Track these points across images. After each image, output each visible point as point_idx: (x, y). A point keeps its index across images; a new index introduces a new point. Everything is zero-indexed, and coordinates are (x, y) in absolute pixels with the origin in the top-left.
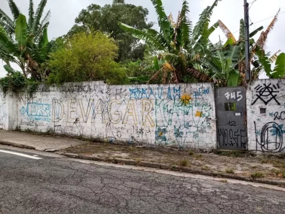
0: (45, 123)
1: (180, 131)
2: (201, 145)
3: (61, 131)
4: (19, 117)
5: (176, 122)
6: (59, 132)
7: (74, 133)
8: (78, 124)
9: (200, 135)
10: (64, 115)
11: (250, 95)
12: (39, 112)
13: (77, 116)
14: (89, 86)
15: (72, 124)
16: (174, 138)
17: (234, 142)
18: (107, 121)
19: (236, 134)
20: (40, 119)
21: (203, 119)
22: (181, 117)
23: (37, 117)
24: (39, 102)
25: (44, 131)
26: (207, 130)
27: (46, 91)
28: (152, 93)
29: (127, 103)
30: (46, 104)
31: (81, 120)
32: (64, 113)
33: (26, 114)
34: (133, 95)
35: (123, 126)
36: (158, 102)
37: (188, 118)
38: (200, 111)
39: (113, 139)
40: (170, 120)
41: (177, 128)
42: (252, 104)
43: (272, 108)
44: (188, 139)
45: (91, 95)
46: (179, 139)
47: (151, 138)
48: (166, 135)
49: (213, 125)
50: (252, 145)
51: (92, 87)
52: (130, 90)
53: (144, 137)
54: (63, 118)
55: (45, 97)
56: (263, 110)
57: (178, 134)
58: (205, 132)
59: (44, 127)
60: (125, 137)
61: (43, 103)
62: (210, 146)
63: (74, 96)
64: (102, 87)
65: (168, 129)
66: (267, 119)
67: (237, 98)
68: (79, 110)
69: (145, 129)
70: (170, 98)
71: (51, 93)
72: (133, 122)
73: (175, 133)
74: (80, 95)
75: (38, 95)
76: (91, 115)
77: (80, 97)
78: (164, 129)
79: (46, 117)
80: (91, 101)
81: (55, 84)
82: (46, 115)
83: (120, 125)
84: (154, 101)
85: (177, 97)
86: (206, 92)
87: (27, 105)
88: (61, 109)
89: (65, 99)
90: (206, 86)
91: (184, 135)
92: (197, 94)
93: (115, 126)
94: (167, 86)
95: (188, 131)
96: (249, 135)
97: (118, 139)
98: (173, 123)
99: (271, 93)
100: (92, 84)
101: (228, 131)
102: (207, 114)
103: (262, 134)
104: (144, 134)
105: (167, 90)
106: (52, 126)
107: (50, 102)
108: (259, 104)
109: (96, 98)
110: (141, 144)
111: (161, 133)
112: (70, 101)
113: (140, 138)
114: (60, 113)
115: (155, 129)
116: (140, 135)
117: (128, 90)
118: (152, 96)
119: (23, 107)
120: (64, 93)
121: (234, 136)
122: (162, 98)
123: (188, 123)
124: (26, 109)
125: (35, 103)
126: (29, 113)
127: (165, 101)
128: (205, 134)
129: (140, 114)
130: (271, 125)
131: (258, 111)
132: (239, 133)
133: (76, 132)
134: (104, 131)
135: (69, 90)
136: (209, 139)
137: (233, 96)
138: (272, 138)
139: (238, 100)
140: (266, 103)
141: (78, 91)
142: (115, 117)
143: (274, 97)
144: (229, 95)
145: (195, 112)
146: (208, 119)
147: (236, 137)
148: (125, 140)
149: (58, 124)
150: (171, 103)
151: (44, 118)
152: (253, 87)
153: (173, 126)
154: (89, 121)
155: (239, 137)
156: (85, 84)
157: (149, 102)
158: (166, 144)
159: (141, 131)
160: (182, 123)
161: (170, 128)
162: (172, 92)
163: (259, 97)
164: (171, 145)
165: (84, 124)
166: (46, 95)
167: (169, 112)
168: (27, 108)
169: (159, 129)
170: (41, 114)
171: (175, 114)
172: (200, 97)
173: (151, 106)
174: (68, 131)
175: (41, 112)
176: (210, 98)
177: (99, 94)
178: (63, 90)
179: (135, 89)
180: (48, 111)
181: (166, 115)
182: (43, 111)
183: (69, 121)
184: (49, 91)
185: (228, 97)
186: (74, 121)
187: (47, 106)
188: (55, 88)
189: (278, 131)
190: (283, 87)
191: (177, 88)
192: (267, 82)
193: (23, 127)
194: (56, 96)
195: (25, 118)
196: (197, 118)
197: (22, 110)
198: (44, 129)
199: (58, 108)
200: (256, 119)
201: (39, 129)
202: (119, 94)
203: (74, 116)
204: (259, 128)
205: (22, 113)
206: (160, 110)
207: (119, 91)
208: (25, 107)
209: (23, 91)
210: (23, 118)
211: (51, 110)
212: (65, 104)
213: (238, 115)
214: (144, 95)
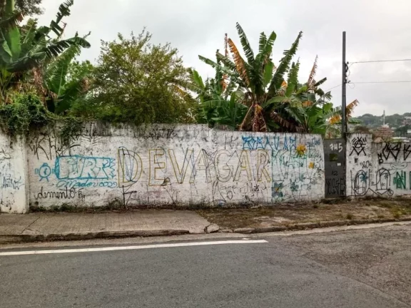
0: (102, 190)
1: (296, 184)
2: (314, 197)
3: (138, 200)
4: (33, 184)
5: (292, 175)
6: (134, 202)
7: (161, 200)
8: (168, 187)
9: (313, 186)
10: (142, 175)
11: (349, 147)
12: (87, 171)
13: (167, 175)
14: (187, 131)
15: (157, 188)
16: (290, 192)
17: (336, 190)
18: (214, 179)
19: (337, 182)
20: (90, 184)
21: (315, 170)
22: (297, 169)
23: (82, 181)
24: (87, 154)
26: (318, 181)
27: (101, 135)
28: (268, 143)
29: (239, 154)
30: (103, 158)
31: (173, 180)
32: (142, 171)
33: (53, 176)
34: (246, 145)
35: (235, 183)
36: (275, 153)
37: (303, 170)
38: (313, 162)
39: (222, 202)
40: (287, 174)
41: (293, 181)
42: (350, 155)
43: (362, 158)
44: (304, 193)
45: (190, 143)
46: (295, 192)
47: (267, 196)
48: (283, 190)
49: (323, 175)
50: (349, 192)
51: (191, 133)
52: (243, 138)
53: (260, 195)
54: (141, 179)
55: (100, 146)
56: (356, 160)
57: (294, 188)
58: (317, 183)
59: (101, 197)
60: (238, 198)
61: (95, 155)
62: (320, 196)
63: (160, 144)
64: (207, 133)
65: (284, 183)
66: (358, 168)
67: (339, 149)
68: (169, 166)
69: (261, 185)
70: (286, 148)
71: (114, 139)
72: (246, 178)
73: (291, 188)
74: (172, 144)
75: (83, 143)
76: (189, 172)
77: (171, 146)
78: (281, 184)
79: (104, 181)
80: (190, 152)
81: (122, 124)
82: (104, 176)
83: (231, 183)
84: (270, 153)
85: (293, 148)
86: (317, 143)
87: (54, 160)
88: (135, 165)
89: (144, 149)
90: (318, 137)
91: (300, 188)
92: (310, 145)
93: (224, 184)
94: (284, 136)
95: (303, 183)
96: (347, 183)
97: (228, 201)
98: (289, 177)
99: (361, 145)
100: (191, 129)
101: (332, 181)
102: (318, 166)
103: (355, 181)
104: (260, 191)
105: (283, 140)
106: (119, 193)
107: (113, 155)
108: (354, 155)
109: (198, 149)
110: (256, 203)
111: (277, 188)
112: (153, 152)
113: (255, 197)
114: (134, 173)
115: (271, 184)
116: (255, 194)
117: (240, 139)
118: (268, 147)
119: (45, 165)
120: (143, 140)
121: (335, 185)
122: (279, 148)
123: (303, 175)
124: (52, 167)
125: (76, 156)
126: (62, 175)
127: (282, 152)
128: (316, 185)
129: (255, 168)
130: (360, 172)
131: (354, 160)
132: (339, 182)
133: (167, 198)
134: (210, 192)
135: (151, 135)
136: (319, 191)
137: (336, 148)
138: (361, 184)
139: (340, 151)
140: (358, 154)
141: (167, 138)
142: (224, 174)
143: (363, 149)
144: (333, 147)
145: (308, 164)
146: (319, 170)
147: (337, 185)
148: (237, 202)
149: (130, 190)
150: (287, 155)
151: (101, 181)
152: (351, 140)
153: (289, 179)
154: (187, 180)
155: (340, 185)
156: (179, 127)
157: (265, 154)
158: (283, 200)
159: (257, 189)
160: (298, 176)
161: (286, 182)
162: (289, 141)
163: (354, 149)
164: (287, 200)
165: (178, 187)
166: (104, 143)
167: (286, 164)
168: (57, 166)
169: (276, 184)
170: (92, 175)
171: (291, 166)
172: (313, 148)
173: (267, 158)
174: (153, 199)
175: (90, 172)
176: (320, 149)
177: (201, 143)
178: (140, 135)
179: (249, 137)
180: (108, 170)
181: (282, 168)
182: (96, 170)
183: (152, 182)
184: (110, 135)
185: (332, 148)
186: (162, 182)
187: (105, 162)
188: (123, 131)
189: (365, 178)
190: (368, 141)
191: (293, 138)
192: (360, 136)
193: (47, 203)
194: (124, 145)
195: (52, 184)
196: (310, 170)
197: (43, 169)
198: (100, 202)
199: (130, 164)
200: (352, 168)
201: (88, 201)
202: (230, 143)
203: (160, 174)
204: (354, 176)
205: (43, 175)
206: (277, 162)
207: (229, 140)
208: (52, 163)
209: (42, 134)
210: (45, 185)
211: (116, 167)
212: (144, 157)
213: (339, 164)
214: (259, 145)
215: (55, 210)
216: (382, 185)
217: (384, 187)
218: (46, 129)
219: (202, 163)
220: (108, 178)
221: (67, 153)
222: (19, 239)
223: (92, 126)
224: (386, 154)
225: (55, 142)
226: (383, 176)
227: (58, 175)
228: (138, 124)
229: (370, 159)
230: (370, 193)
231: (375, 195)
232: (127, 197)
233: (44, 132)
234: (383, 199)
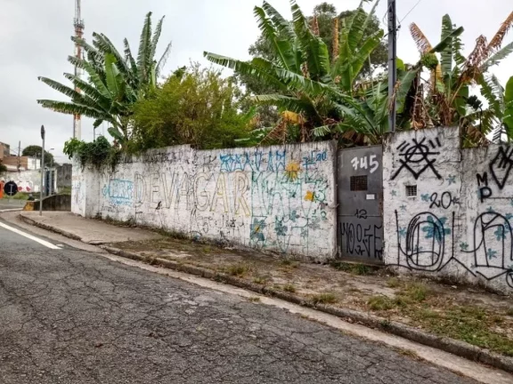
0: (126, 207)
1: (283, 224)
2: (312, 250)
3: (142, 220)
4: (101, 200)
5: (279, 210)
6: (140, 222)
7: (155, 223)
8: (160, 210)
9: (311, 232)
10: (146, 197)
11: (389, 162)
13: (160, 199)
14: (174, 154)
15: (154, 211)
16: (274, 235)
17: (363, 248)
18: (192, 206)
19: (368, 233)
20: (121, 202)
21: (316, 205)
22: (285, 201)
23: (119, 200)
24: (121, 179)
25: (125, 220)
26: (321, 224)
27: (128, 162)
28: (248, 161)
29: (216, 178)
30: (128, 181)
31: (163, 204)
32: (146, 194)
33: (107, 195)
34: (224, 166)
35: (211, 214)
36: (256, 175)
37: (296, 203)
38: (312, 190)
39: (198, 234)
40: (271, 207)
41: (280, 219)
42: (393, 178)
43: (427, 185)
44: (294, 239)
45: (176, 166)
46: (281, 237)
47: (244, 236)
48: (264, 231)
49: (331, 215)
50: (391, 255)
51: (177, 155)
52: (221, 158)
53: (236, 234)
54: (145, 202)
55: (127, 171)
56: (411, 190)
57: (281, 230)
58: (318, 227)
59: (125, 214)
60: (213, 233)
61: (125, 179)
62: (324, 252)
63: (157, 168)
64: (188, 154)
65: (268, 221)
66: (418, 206)
67: (370, 167)
68: (162, 190)
69: (239, 220)
70: (270, 169)
71: (134, 165)
72: (223, 209)
73: (276, 229)
74: (164, 167)
75: (120, 168)
76: (174, 198)
77: (164, 170)
78: (262, 221)
79: (128, 200)
80: (176, 176)
81: (139, 152)
82: (127, 196)
83: (207, 214)
84: (250, 175)
85: (281, 167)
86: (322, 157)
87: (109, 182)
88: (143, 188)
89: (148, 173)
90: (322, 147)
91: (288, 232)
92: (309, 161)
93: (201, 214)
94: (268, 150)
95: (294, 225)
96: (386, 236)
97: (204, 235)
98: (275, 212)
99: (425, 155)
100: (177, 150)
101: (355, 227)
102: (322, 197)
103: (409, 235)
104: (236, 228)
105: (267, 157)
106: (133, 213)
107: (132, 180)
108: (405, 178)
109: (181, 172)
110: (232, 245)
111: (258, 227)
112: (153, 176)
113: (231, 235)
114: (142, 195)
115: (249, 221)
116: (231, 230)
117: (218, 158)
118: (248, 168)
119: (105, 186)
120: (147, 164)
121: (363, 238)
122: (261, 169)
123: (295, 212)
124: (108, 188)
125: (117, 179)
126: (111, 194)
127: (265, 174)
128: (317, 231)
129: (232, 196)
130: (424, 217)
131: (402, 191)
132: (371, 231)
133: (158, 222)
134: (188, 222)
135: (152, 160)
136: (323, 241)
137: (364, 165)
138: (424, 241)
139: (372, 171)
140: (416, 176)
141: (162, 161)
142: (202, 201)
143: (430, 164)
144: (357, 162)
145: (304, 193)
146: (323, 205)
147: (367, 237)
148: (212, 237)
149: (139, 211)
150: (272, 178)
151: (125, 200)
152: (394, 146)
153: (273, 216)
154: (173, 205)
155: (372, 238)
156: (169, 149)
157: (243, 176)
158: (264, 246)
159: (233, 223)
160: (287, 212)
161: (270, 220)
162: (274, 158)
163: (404, 164)
164: (270, 247)
165: (166, 211)
166: (129, 168)
167: (270, 192)
169: (256, 221)
170: (123, 196)
171: (277, 197)
172: (312, 166)
173: (246, 184)
174: (150, 221)
175: (122, 193)
176: (327, 169)
177: (185, 165)
178: (146, 161)
179: (228, 155)
180: (129, 191)
181: (265, 198)
182: (125, 191)
183: (151, 205)
184: (132, 162)
185: (355, 165)
186: (156, 205)
187: (129, 184)
189: (437, 230)
190: (446, 144)
191: (281, 152)
192: (419, 135)
193: (104, 214)
194: (138, 170)
195: (107, 201)
196: (307, 204)
197: (104, 189)
198: (123, 217)
199: (140, 186)
200: (397, 205)
202: (208, 164)
203: (156, 198)
204: (404, 224)
205: (104, 193)
206: (258, 189)
207: (207, 161)
208: (107, 185)
209: (105, 163)
210: (105, 201)
211: (133, 190)
212: (148, 181)
213: (370, 197)
214: (238, 166)
216: (489, 254)
217: (496, 261)
219: (184, 189)
220: (129, 198)
221: (114, 177)
223: (125, 155)
224: (500, 173)
225: (110, 169)
226: (490, 233)
227: (109, 194)
229: (454, 188)
230: (453, 270)
231: (471, 279)
232: (137, 216)
234: (489, 291)
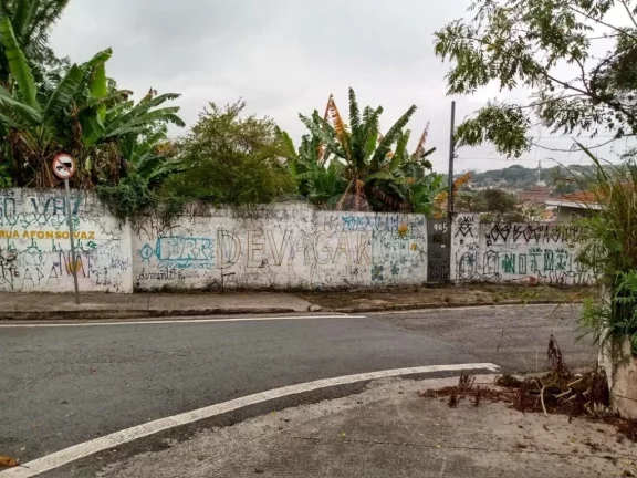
0: (201, 271)
1: (397, 267)
2: (415, 280)
3: (236, 282)
4: (137, 265)
5: (393, 257)
6: (232, 284)
7: (258, 282)
8: (265, 269)
9: (415, 270)
10: (241, 256)
11: (454, 227)
12: (187, 252)
13: (265, 257)
14: (285, 211)
15: (255, 270)
16: (390, 275)
17: (439, 274)
18: (312, 261)
20: (190, 265)
21: (417, 252)
22: (398, 251)
23: (182, 263)
24: (188, 235)
25: (199, 285)
26: (420, 264)
27: (201, 215)
28: (368, 223)
29: (339, 235)
30: (203, 239)
31: (271, 262)
32: (241, 253)
33: (155, 257)
34: (346, 226)
35: (333, 266)
36: (376, 235)
37: (405, 252)
38: (415, 243)
39: (320, 285)
40: (387, 256)
41: (394, 264)
42: (455, 236)
43: (468, 240)
44: (404, 275)
45: (289, 223)
46: (395, 276)
47: (366, 279)
48: (383, 273)
49: (425, 257)
50: (453, 275)
51: (290, 213)
52: (343, 218)
53: (360, 279)
54: (239, 261)
55: (200, 227)
56: (462, 241)
57: (395, 271)
58: (419, 266)
59: (200, 279)
60: (336, 281)
61: (195, 236)
62: (422, 280)
63: (258, 224)
64: (306, 213)
65: (385, 266)
66: (465, 250)
67: (443, 230)
68: (268, 248)
69: (361, 268)
70: (387, 229)
71: (214, 219)
72: (346, 260)
73: (392, 271)
74: (269, 225)
75: (184, 223)
76: (287, 254)
77: (270, 227)
78: (381, 267)
79: (203, 262)
80: (288, 233)
81: (222, 205)
82: (202, 256)
83: (330, 266)
84: (370, 234)
85: (395, 228)
86: (421, 223)
87: (156, 240)
88: (234, 246)
89: (243, 230)
90: (421, 216)
91: (401, 271)
92: (413, 225)
93: (322, 267)
94: (386, 216)
95: (404, 266)
96: (451, 266)
97: (326, 284)
98: (390, 259)
99: (468, 225)
100: (291, 208)
102: (420, 248)
103: (460, 264)
104: (359, 274)
105: (384, 220)
106: (217, 275)
107: (212, 236)
108: (460, 236)
109: (296, 230)
110: (356, 287)
111: (378, 270)
112: (252, 233)
113: (354, 280)
114: (233, 254)
115: (371, 267)
116: (355, 277)
117: (340, 219)
118: (369, 228)
119: (147, 246)
120: (242, 220)
121: (439, 268)
122: (380, 229)
123: (404, 258)
124: (154, 248)
125: (176, 237)
126: (163, 256)
127: (383, 233)
128: (418, 268)
129: (355, 249)
130: (466, 255)
131: (458, 243)
132: (443, 265)
133: (264, 281)
134: (308, 275)
135: (250, 216)
136: (421, 274)
137: (440, 228)
138: (466, 267)
139: (444, 232)
140: (464, 235)
141: (266, 218)
142: (323, 255)
143: (470, 229)
144: (437, 227)
145: (410, 245)
146: (422, 252)
147: (441, 268)
148: (335, 285)
149: (229, 272)
150: (388, 236)
151: (200, 262)
152: (457, 219)
153: (389, 262)
154: (285, 262)
156: (278, 206)
157: (365, 235)
158: (383, 283)
159: (356, 272)
160: (399, 258)
161: (387, 265)
162: (390, 221)
163: (460, 230)
164: (388, 284)
165: (276, 269)
166: (204, 223)
167: (386, 246)
168: (158, 247)
169: (376, 267)
170: (192, 257)
171: (392, 249)
172: (415, 228)
173: (368, 239)
174: (250, 281)
175: (190, 253)
176: (423, 230)
177: (301, 223)
178: (239, 216)
179: (350, 217)
180: (207, 251)
181: (383, 250)
182: (196, 251)
183: (250, 264)
184: (210, 216)
185: (436, 229)
186: (260, 264)
187: (205, 243)
188: (222, 211)
189: (471, 261)
190: (476, 220)
191: (395, 218)
192: (467, 215)
193: (149, 284)
194: (224, 226)
195: (153, 266)
196: (412, 252)
197: (145, 250)
198: (199, 284)
199: (229, 245)
200: (457, 249)
201: (188, 283)
202: (330, 223)
203: (258, 256)
204: (459, 258)
205: (144, 255)
206: (377, 244)
207: (328, 220)
208: (153, 244)
209: (145, 215)
210: (146, 266)
211: (215, 249)
212: (243, 238)
213: (443, 246)
214: (360, 226)
215: (156, 291)
216: (490, 268)
217: (492, 271)
218: (149, 209)
219: (301, 245)
220: (207, 259)
221: (168, 234)
222: (147, 314)
223: (193, 206)
224: (495, 235)
225: (158, 223)
226: (491, 260)
227: (159, 256)
228: (238, 204)
229: (477, 240)
230: (476, 277)
231: (482, 280)
232: (225, 278)
233: (146, 212)
234: (491, 284)
